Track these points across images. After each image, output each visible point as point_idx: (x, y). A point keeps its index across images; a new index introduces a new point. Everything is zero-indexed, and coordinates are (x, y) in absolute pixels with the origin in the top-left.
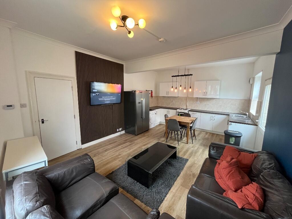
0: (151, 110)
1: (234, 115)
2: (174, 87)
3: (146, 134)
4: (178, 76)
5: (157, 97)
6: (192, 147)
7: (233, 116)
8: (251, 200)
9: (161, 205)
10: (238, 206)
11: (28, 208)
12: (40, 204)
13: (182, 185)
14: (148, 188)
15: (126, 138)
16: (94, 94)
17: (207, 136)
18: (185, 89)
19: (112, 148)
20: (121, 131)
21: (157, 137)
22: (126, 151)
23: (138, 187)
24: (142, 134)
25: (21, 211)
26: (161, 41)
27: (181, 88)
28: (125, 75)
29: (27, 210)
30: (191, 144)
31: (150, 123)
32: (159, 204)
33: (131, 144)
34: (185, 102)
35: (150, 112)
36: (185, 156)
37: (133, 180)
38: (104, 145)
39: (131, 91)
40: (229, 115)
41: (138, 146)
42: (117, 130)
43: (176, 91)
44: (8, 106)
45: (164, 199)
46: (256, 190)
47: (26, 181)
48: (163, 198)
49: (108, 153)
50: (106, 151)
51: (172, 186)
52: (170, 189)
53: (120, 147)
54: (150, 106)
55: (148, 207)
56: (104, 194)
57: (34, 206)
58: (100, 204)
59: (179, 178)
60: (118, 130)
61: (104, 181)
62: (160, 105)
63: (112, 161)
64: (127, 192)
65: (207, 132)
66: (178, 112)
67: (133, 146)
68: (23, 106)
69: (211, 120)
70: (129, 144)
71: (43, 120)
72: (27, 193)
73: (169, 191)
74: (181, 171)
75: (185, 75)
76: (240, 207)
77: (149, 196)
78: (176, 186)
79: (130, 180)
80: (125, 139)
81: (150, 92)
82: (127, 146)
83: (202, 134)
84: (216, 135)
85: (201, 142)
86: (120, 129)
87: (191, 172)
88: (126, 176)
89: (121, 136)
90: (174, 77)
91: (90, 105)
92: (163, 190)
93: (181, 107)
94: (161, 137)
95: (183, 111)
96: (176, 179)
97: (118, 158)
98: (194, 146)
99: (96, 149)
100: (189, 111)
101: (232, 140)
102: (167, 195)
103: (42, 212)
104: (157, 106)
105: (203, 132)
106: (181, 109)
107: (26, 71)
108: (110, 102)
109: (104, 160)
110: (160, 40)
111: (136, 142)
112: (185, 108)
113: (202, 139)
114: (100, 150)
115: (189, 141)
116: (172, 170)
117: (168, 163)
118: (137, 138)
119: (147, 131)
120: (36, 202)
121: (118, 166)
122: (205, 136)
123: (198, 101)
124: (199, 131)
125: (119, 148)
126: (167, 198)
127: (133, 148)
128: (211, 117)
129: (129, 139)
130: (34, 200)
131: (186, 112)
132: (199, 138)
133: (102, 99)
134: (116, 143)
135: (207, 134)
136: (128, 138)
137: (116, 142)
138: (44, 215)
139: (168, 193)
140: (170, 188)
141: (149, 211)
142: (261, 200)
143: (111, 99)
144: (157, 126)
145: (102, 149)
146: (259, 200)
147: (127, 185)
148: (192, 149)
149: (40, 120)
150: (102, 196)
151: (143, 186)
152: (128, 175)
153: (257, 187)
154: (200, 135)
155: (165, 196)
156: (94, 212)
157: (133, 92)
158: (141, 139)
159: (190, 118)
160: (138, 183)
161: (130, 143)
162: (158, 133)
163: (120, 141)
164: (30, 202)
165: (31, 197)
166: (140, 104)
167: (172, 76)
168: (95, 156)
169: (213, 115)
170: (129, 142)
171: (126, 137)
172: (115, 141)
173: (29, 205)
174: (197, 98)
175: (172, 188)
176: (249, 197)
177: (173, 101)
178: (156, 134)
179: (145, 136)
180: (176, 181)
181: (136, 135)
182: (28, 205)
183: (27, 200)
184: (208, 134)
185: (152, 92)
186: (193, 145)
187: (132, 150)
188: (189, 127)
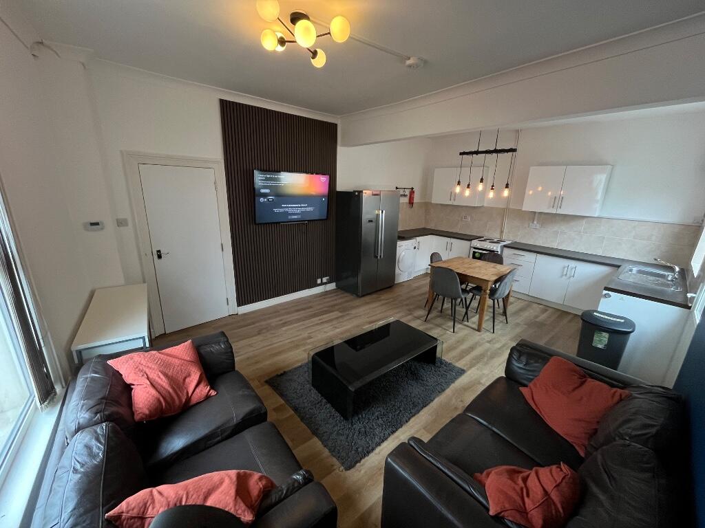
0: (402, 238)
1: (635, 269)
2: (464, 183)
3: (385, 296)
4: (477, 153)
5: (427, 206)
6: (489, 342)
7: (631, 270)
8: (530, 502)
9: (363, 461)
10: (491, 508)
11: (81, 421)
12: (101, 419)
13: (426, 427)
14: (346, 418)
15: (336, 300)
16: (262, 200)
17: (542, 317)
18: (492, 189)
19: (299, 320)
20: (325, 283)
21: (408, 308)
22: (325, 330)
23: (325, 413)
24: (374, 296)
25: (71, 423)
26: (410, 66)
27: (480, 187)
28: (341, 151)
29: (79, 423)
30: (488, 334)
31: (397, 271)
32: (358, 459)
33: (341, 317)
34: (499, 222)
35: (399, 243)
36: (460, 362)
37: (319, 397)
38: (284, 311)
39: (352, 191)
40: (619, 267)
41: (356, 322)
42: (316, 281)
43: (467, 193)
44: (92, 224)
45: (373, 449)
46: (557, 486)
47: (96, 373)
48: (370, 448)
49: (286, 331)
50: (285, 324)
51: (401, 426)
52: (393, 432)
53: (315, 320)
54: (400, 229)
55: (334, 459)
56: (233, 418)
57: (90, 420)
58: (221, 435)
59: (425, 410)
60: (319, 281)
61: (241, 393)
62: (432, 226)
63: (290, 349)
64: (301, 420)
65: (546, 306)
66: (475, 248)
67: (345, 321)
68: (121, 223)
69: (563, 275)
70: (336, 316)
71: (159, 251)
72: (88, 395)
73: (389, 435)
74: (438, 396)
75: (496, 151)
76: (491, 513)
77: (343, 438)
78: (412, 427)
79: (314, 395)
80: (330, 304)
81: (407, 192)
82: (331, 321)
83: (532, 311)
84: (571, 316)
85: (518, 330)
86: (325, 280)
87: (462, 401)
88: (308, 386)
89: (326, 293)
90: (464, 156)
91: (255, 224)
92: (377, 431)
93: (487, 235)
94: (419, 307)
95: (488, 245)
96: (418, 412)
97: (304, 345)
98: (495, 339)
99: (265, 320)
100: (505, 246)
101: (601, 340)
102: (383, 441)
103: (96, 432)
104: (424, 229)
105: (535, 305)
106: (485, 240)
107: (121, 151)
108: (300, 217)
109: (276, 345)
110: (408, 62)
111: (353, 312)
112: (496, 236)
113: (525, 324)
114: (274, 322)
115: (484, 325)
116: (415, 390)
117: (411, 372)
118: (358, 304)
119: (388, 289)
120: (96, 413)
121: (298, 361)
122: (536, 317)
123: (535, 222)
124: (527, 303)
125: (312, 322)
126: (382, 450)
127: (344, 326)
128: (564, 268)
129: (341, 304)
130: (94, 409)
131: (497, 248)
132: (518, 321)
133: (281, 210)
134: (311, 310)
135: (546, 310)
136: (340, 301)
137: (311, 307)
138: (98, 439)
139: (386, 439)
140: (395, 429)
141: (333, 466)
142: (561, 510)
143: (303, 209)
144: (416, 278)
145: (278, 319)
146: (553, 507)
147: (306, 405)
148: (488, 345)
149: (155, 252)
150: (228, 421)
151: (337, 414)
152: (313, 385)
153: (563, 479)
154: (522, 314)
155: (379, 444)
156: (208, 448)
157: (357, 194)
158: (367, 307)
159: (499, 266)
160: (328, 405)
161: (340, 314)
162: (414, 297)
163: (319, 307)
164: (87, 411)
165: (91, 403)
166: (373, 224)
167: (461, 154)
168: (259, 334)
169: (572, 264)
170: (337, 310)
171: (336, 297)
172: (310, 305)
173: (84, 416)
174: (535, 213)
175: (400, 429)
176: (531, 496)
177: (465, 217)
178: (408, 299)
179: (380, 300)
180: (416, 416)
181: (359, 297)
182: (82, 415)
183: (84, 407)
184: (550, 311)
185: (412, 192)
186: (494, 335)
187: (338, 330)
188: (488, 292)
